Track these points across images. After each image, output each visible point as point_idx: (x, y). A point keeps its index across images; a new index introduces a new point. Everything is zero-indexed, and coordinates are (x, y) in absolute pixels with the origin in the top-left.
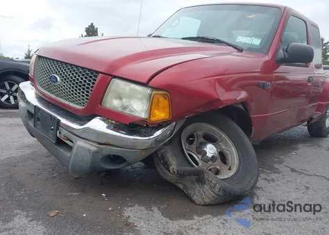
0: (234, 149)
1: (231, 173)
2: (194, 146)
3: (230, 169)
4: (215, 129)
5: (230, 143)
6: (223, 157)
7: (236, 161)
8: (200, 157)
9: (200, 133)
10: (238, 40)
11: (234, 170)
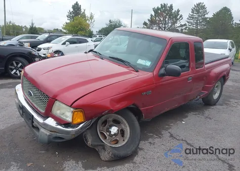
0: (128, 128)
1: (124, 143)
2: (105, 128)
3: (124, 140)
4: (119, 117)
5: (127, 125)
6: (122, 132)
7: (128, 136)
8: (108, 134)
9: (111, 119)
10: (138, 62)
11: (126, 141)
